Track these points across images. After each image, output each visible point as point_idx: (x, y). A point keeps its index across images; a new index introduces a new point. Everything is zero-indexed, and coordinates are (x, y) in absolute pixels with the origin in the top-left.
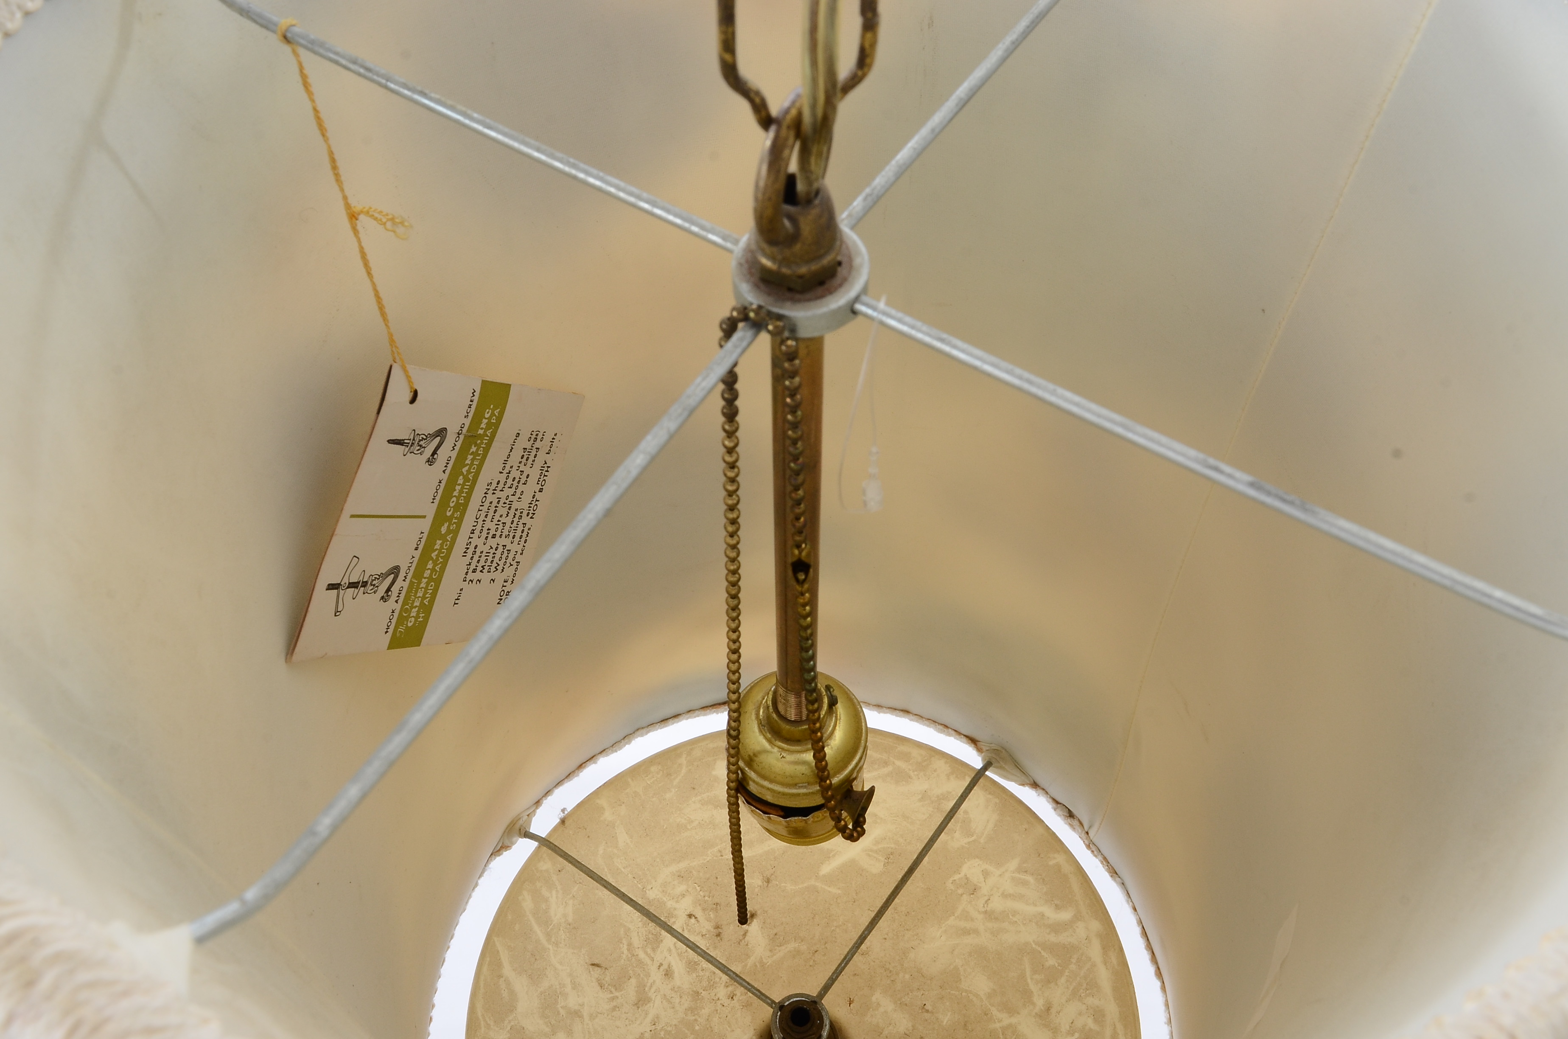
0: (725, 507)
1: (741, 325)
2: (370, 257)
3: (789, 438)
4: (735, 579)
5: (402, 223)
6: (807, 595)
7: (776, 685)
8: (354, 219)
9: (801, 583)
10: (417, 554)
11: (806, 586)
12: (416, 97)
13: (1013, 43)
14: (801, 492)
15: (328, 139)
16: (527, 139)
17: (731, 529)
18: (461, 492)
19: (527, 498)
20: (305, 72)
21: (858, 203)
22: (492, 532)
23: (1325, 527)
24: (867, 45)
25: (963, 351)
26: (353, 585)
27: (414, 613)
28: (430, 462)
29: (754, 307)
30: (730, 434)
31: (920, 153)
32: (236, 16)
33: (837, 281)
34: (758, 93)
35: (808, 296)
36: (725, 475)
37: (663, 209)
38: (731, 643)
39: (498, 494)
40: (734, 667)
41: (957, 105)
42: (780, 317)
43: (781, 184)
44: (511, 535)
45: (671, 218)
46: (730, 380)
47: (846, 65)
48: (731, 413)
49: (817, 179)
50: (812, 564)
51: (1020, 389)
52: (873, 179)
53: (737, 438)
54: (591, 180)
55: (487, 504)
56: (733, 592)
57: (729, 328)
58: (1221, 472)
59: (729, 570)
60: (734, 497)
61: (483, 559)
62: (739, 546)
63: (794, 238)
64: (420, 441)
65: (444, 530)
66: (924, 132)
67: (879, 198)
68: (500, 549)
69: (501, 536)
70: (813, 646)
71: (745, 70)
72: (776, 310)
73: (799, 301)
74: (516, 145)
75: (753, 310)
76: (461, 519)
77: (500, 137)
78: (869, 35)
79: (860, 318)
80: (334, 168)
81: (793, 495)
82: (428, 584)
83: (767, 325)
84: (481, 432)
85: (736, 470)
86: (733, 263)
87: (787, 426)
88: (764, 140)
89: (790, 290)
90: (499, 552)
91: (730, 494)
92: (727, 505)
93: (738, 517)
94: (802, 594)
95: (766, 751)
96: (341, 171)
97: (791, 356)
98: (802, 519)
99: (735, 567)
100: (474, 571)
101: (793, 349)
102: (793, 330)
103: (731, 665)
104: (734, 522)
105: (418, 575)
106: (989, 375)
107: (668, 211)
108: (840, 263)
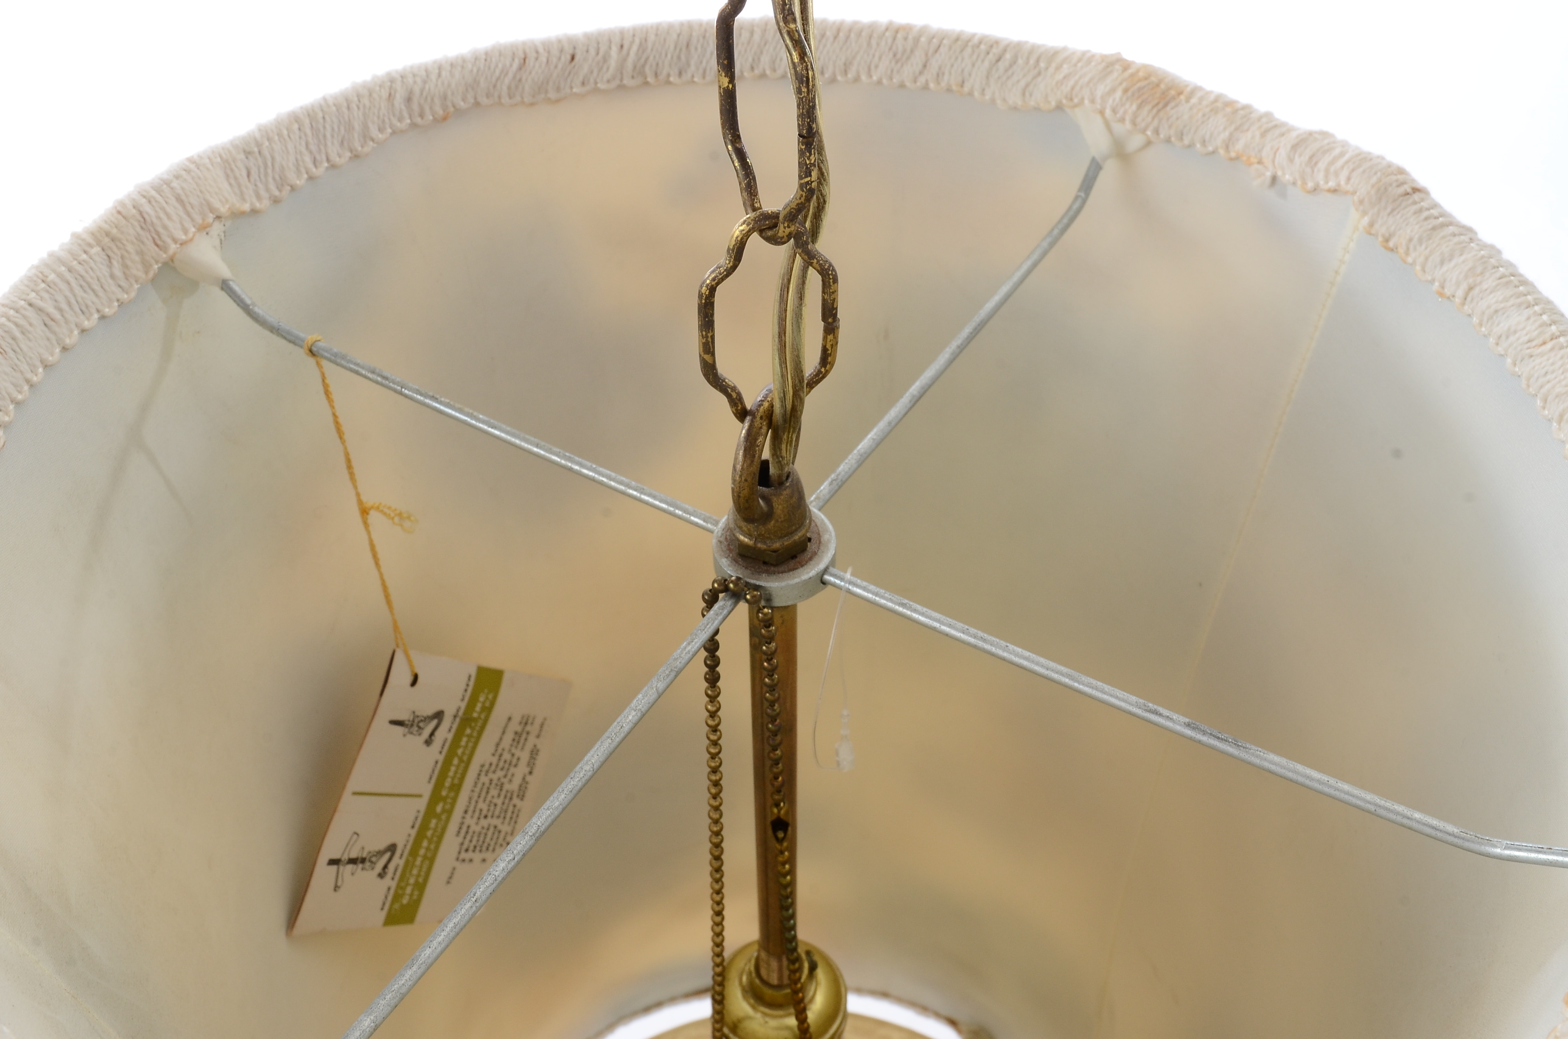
0: (709, 770)
1: (721, 595)
2: (379, 549)
3: (767, 699)
4: (719, 840)
5: (409, 518)
6: (786, 853)
7: (759, 951)
8: (365, 514)
9: (780, 841)
10: (414, 832)
11: (785, 844)
12: (428, 401)
13: (959, 347)
14: (778, 752)
15: (345, 441)
16: (528, 437)
17: (713, 791)
18: (456, 772)
19: (517, 781)
20: (327, 381)
21: (824, 488)
22: (484, 812)
23: (1257, 761)
24: (828, 347)
25: (922, 614)
26: (353, 861)
27: (409, 890)
28: (428, 742)
29: (733, 578)
30: (713, 698)
31: (878, 443)
32: (267, 333)
33: (808, 554)
34: (734, 389)
35: (781, 568)
36: (708, 738)
37: (649, 495)
38: (715, 906)
39: (491, 775)
40: (718, 929)
41: (910, 401)
42: (757, 588)
43: (756, 468)
44: (502, 815)
45: (657, 503)
46: (712, 646)
47: (811, 364)
48: (713, 679)
49: (788, 464)
50: (790, 822)
51: (975, 647)
52: (838, 466)
53: (719, 702)
54: (585, 471)
55: (479, 785)
56: (717, 854)
57: (711, 599)
58: (1160, 715)
59: (712, 832)
60: (717, 759)
61: (475, 839)
62: (721, 808)
63: (768, 516)
64: (419, 722)
65: (439, 809)
66: (882, 425)
67: (844, 482)
68: (492, 829)
69: (492, 817)
70: (793, 904)
71: (723, 368)
72: (753, 581)
73: (774, 573)
74: (517, 442)
75: (732, 582)
76: (454, 800)
77: (503, 435)
78: (830, 337)
79: (829, 587)
80: (349, 467)
81: (772, 755)
82: (422, 862)
83: (746, 594)
84: (475, 715)
85: (718, 733)
86: (714, 541)
87: (765, 689)
88: (740, 430)
89: (765, 563)
90: (490, 833)
91: (713, 756)
92: (710, 767)
93: (720, 779)
94: (782, 852)
95: (749, 1018)
96: (356, 470)
97: (768, 623)
98: (780, 779)
99: (718, 828)
100: (467, 850)
101: (769, 616)
102: (769, 600)
103: (715, 927)
104: (716, 784)
105: (414, 853)
106: (947, 635)
107: (654, 497)
108: (810, 540)
